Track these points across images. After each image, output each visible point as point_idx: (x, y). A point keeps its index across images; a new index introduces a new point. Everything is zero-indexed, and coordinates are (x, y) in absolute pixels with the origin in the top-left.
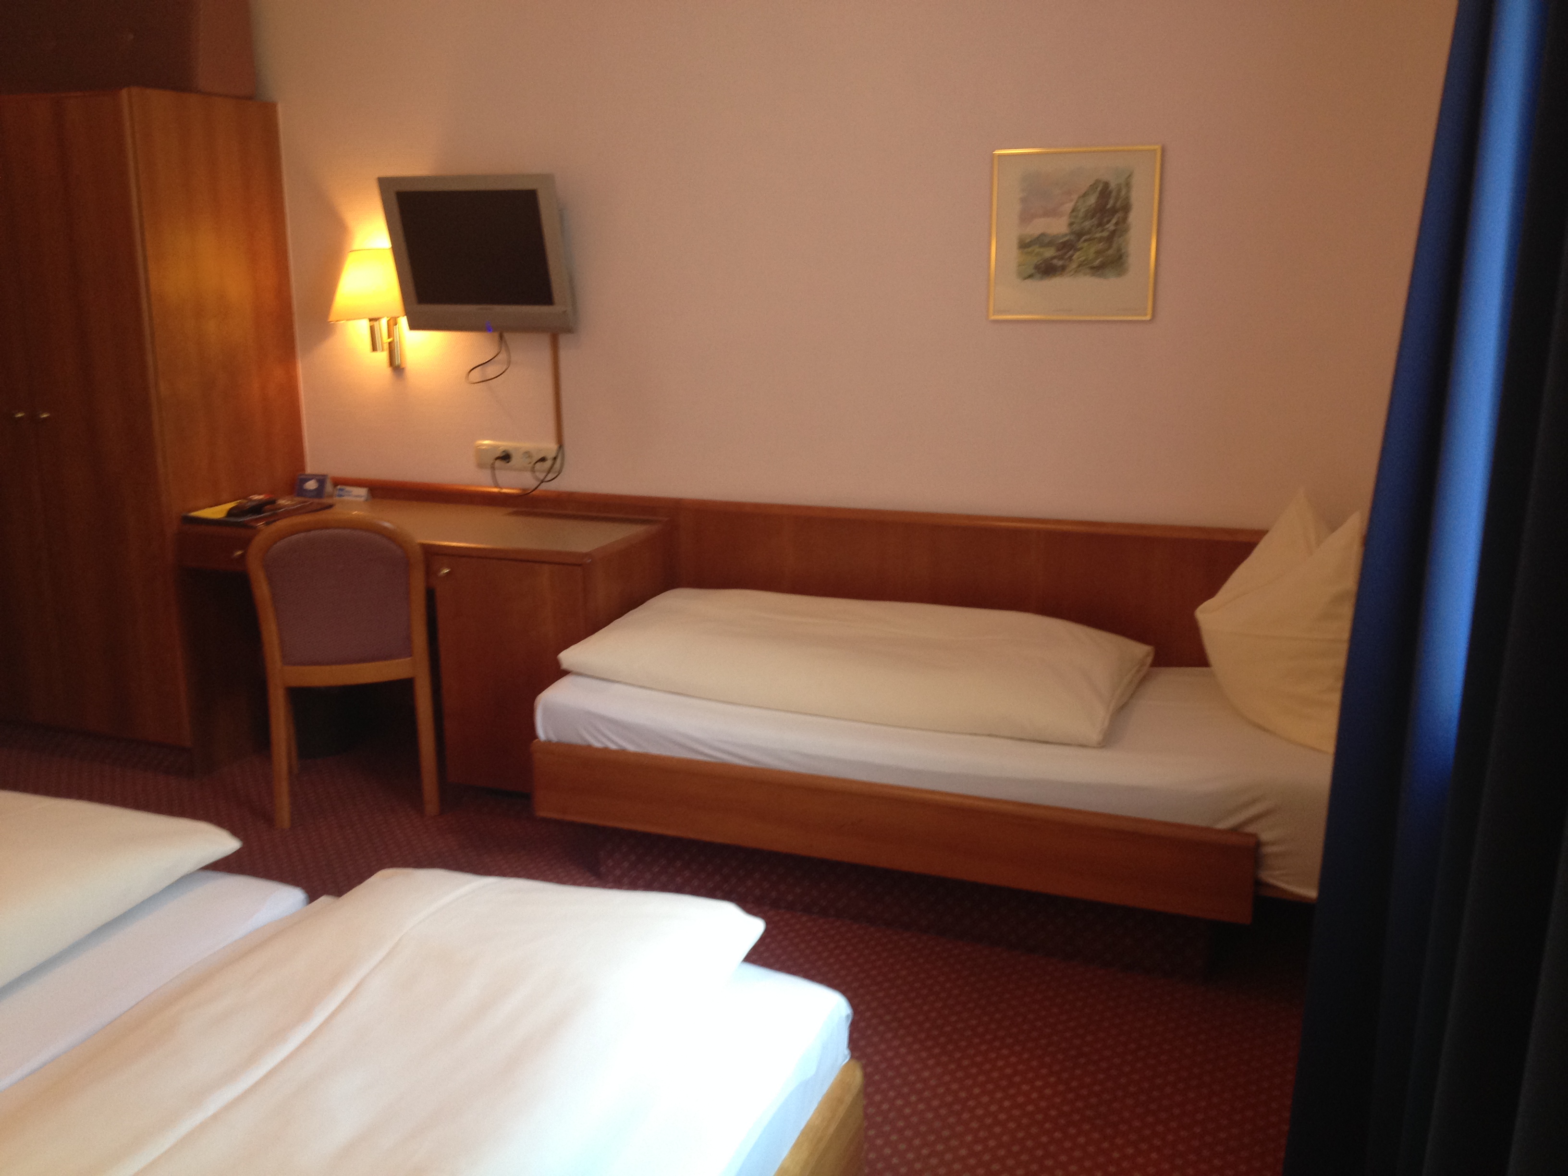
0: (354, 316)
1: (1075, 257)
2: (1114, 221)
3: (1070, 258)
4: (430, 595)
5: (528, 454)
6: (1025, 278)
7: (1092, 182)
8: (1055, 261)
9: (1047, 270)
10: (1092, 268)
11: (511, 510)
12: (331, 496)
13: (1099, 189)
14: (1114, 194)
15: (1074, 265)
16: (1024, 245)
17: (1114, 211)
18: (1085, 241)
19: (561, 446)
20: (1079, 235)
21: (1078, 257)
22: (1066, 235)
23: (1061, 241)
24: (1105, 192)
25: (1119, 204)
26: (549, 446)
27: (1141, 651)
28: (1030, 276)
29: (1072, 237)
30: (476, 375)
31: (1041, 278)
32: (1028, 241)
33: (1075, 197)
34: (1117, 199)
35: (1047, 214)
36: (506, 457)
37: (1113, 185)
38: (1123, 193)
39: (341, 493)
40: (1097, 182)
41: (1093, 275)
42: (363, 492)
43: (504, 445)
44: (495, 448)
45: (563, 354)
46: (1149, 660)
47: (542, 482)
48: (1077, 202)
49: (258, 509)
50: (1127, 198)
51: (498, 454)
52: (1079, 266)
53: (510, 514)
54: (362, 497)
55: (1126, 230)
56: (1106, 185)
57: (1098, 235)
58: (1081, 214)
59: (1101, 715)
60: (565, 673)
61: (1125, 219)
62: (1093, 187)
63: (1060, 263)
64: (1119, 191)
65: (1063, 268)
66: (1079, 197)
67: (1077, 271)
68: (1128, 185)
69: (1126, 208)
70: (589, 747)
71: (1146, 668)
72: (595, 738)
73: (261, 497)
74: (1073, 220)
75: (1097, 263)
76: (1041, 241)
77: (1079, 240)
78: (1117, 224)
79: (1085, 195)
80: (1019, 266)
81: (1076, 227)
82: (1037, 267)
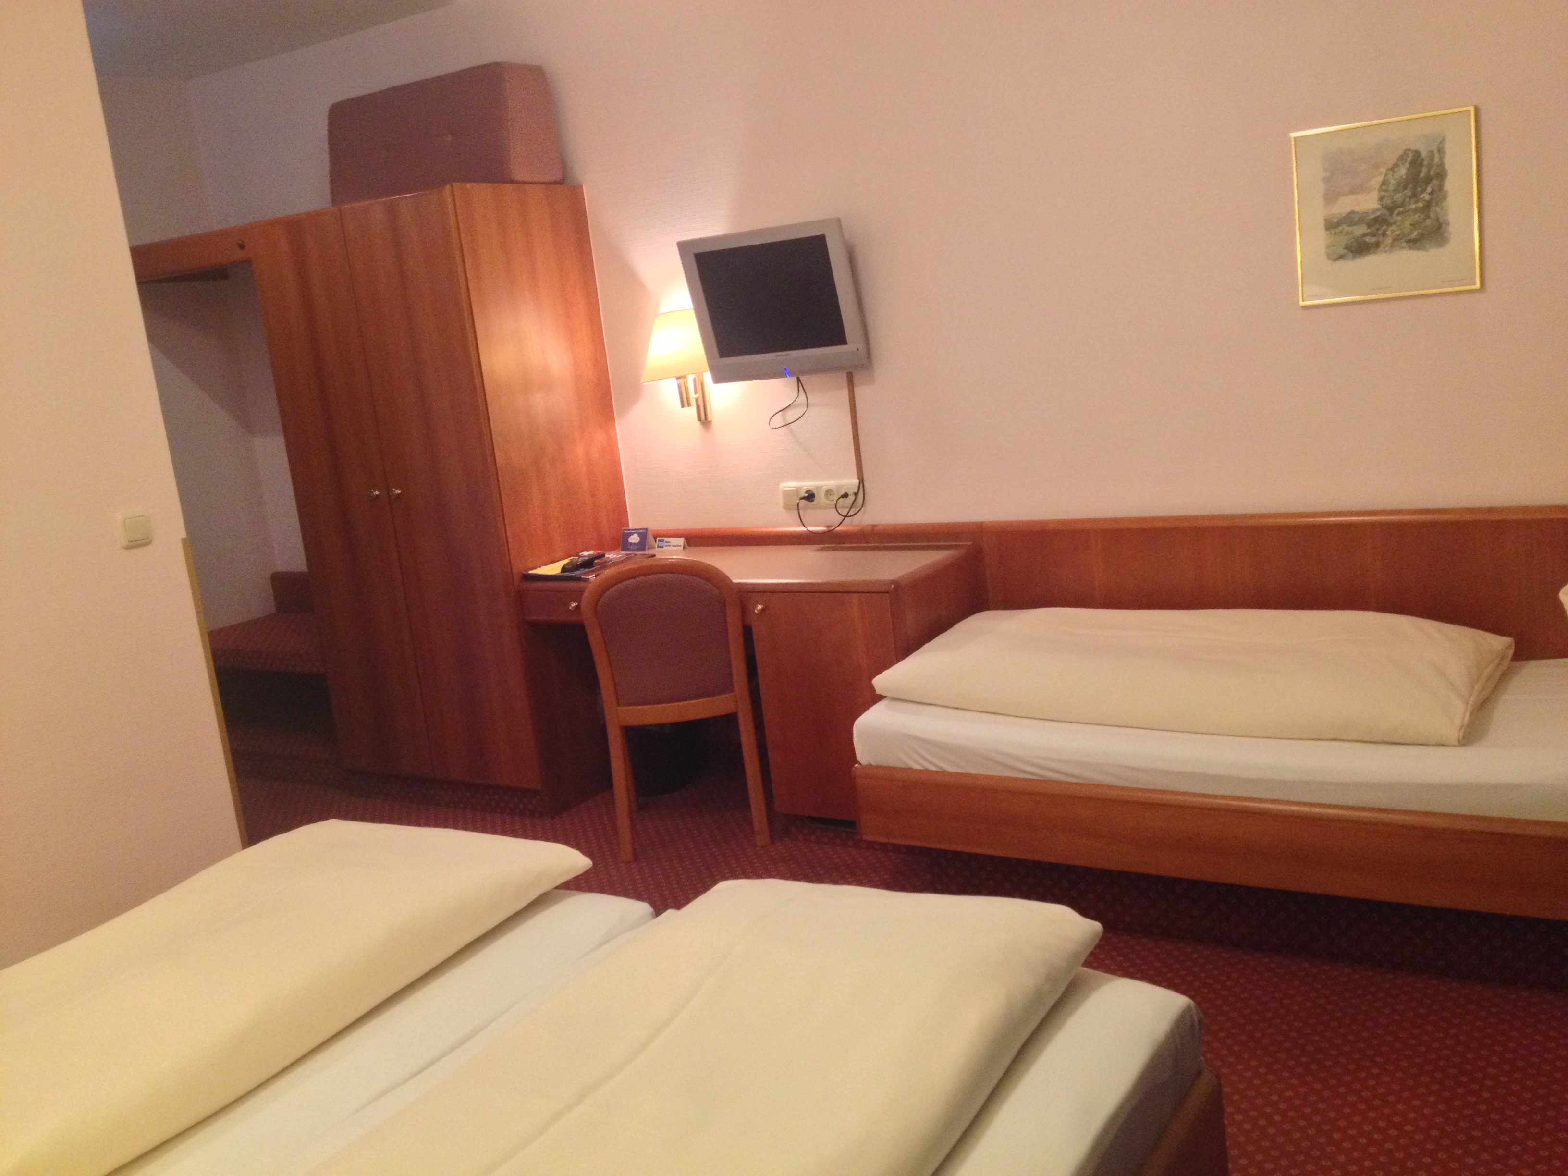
0: (662, 375)
1: (1389, 232)
2: (1429, 189)
3: (1384, 234)
4: (747, 632)
5: (829, 492)
6: (1335, 260)
7: (1401, 152)
8: (1367, 239)
9: (1359, 248)
10: (1409, 241)
11: (818, 547)
12: (653, 547)
13: (1409, 159)
14: (1425, 163)
15: (1389, 241)
16: (1331, 225)
17: (1428, 180)
18: (1398, 214)
19: (862, 481)
20: (1391, 209)
21: (1392, 232)
22: (1378, 210)
23: (1373, 216)
24: (1416, 160)
25: (1432, 173)
26: (852, 482)
27: (1499, 643)
28: (1341, 257)
29: (1385, 212)
30: (778, 421)
31: (1354, 258)
32: (1335, 220)
33: (1383, 170)
34: (1430, 167)
35: (1354, 191)
36: (810, 496)
37: (1424, 154)
38: (1436, 160)
39: (661, 544)
40: (1406, 153)
41: (1410, 248)
42: (681, 541)
43: (807, 485)
44: (798, 490)
45: (859, 391)
46: (1511, 652)
47: (845, 517)
48: (1386, 175)
49: (588, 564)
50: (1442, 164)
51: (803, 494)
52: (1394, 240)
53: (817, 550)
54: (680, 546)
55: (1444, 198)
56: (1417, 153)
57: (1413, 206)
58: (1391, 188)
59: (1460, 712)
60: (881, 698)
61: (1441, 187)
62: (1402, 158)
63: (1373, 240)
64: (1432, 160)
65: (1377, 245)
66: (1388, 170)
67: (1392, 246)
68: (1441, 151)
69: (1441, 175)
70: (909, 770)
71: (1507, 663)
72: (915, 761)
73: (591, 553)
74: (1383, 194)
75: (1413, 236)
76: (1350, 219)
77: (1391, 214)
78: (1432, 193)
79: (1393, 168)
80: (1328, 247)
81: (1387, 201)
82: (1348, 247)
